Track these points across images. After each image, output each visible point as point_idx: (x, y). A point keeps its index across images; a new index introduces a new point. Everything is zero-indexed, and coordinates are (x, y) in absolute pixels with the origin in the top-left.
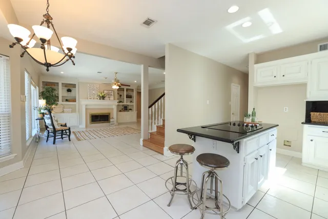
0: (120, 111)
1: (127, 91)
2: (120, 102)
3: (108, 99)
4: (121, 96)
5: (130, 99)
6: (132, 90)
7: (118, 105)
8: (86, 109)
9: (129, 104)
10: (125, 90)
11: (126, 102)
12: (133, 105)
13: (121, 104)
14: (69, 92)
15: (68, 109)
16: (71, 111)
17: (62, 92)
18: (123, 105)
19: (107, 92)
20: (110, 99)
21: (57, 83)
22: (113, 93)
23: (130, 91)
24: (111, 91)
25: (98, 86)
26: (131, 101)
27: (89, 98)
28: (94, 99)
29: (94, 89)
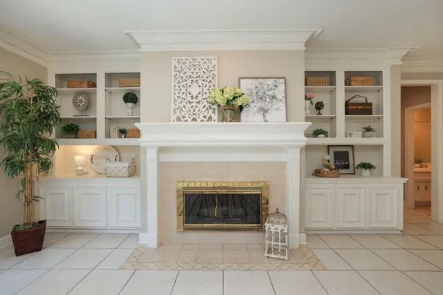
0: (318, 173)
1: (348, 82)
2: (317, 133)
3: (260, 117)
4: (319, 106)
5: (361, 121)
6: (376, 77)
7: (308, 148)
8: (162, 166)
9: (357, 140)
10: (340, 79)
11: (344, 132)
12: (379, 148)
13: (322, 140)
14: (130, 105)
15: (118, 164)
16: (125, 172)
17: (105, 104)
18: (329, 146)
19: (253, 87)
20: (268, 116)
21: (95, 75)
22: (282, 87)
23: (363, 83)
24: (270, 82)
25: (215, 62)
26: (368, 129)
27: (174, 117)
28: (194, 120)
29: (194, 75)
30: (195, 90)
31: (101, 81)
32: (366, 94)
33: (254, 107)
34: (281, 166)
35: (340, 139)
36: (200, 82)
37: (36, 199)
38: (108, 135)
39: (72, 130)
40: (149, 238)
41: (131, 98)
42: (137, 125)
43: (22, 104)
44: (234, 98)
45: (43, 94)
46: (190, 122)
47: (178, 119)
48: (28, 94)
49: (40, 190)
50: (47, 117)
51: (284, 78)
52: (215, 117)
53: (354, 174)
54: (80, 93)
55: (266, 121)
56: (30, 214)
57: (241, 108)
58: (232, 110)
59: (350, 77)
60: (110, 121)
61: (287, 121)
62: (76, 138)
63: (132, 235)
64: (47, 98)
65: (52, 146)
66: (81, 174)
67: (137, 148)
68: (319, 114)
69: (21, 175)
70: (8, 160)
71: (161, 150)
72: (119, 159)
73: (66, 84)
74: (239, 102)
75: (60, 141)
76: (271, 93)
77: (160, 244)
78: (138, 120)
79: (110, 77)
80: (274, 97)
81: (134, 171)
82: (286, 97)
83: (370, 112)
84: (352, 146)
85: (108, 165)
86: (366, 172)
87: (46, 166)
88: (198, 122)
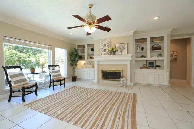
1: (151, 41)
3: (120, 53)
4: (142, 48)
6: (162, 38)
8: (98, 65)
9: (156, 58)
10: (149, 40)
11: (150, 56)
14: (92, 51)
15: (90, 65)
16: (91, 67)
17: (87, 52)
18: (147, 60)
19: (119, 46)
20: (122, 53)
21: (85, 45)
22: (126, 45)
23: (157, 40)
24: (123, 44)
25: (110, 41)
26: (160, 55)
27: (101, 54)
28: (105, 55)
29: (105, 44)
30: (105, 48)
31: (86, 46)
33: (119, 51)
34: (126, 65)
35: (149, 58)
36: (106, 46)
37: (75, 71)
38: (88, 59)
39: (81, 58)
40: (95, 81)
41: (92, 50)
42: (93, 56)
43: (73, 53)
44: (113, 49)
45: (76, 51)
46: (104, 55)
47: (102, 55)
48: (74, 51)
49: (76, 70)
50: (77, 55)
51: (127, 43)
52: (110, 54)
53: (155, 69)
54: (82, 49)
55: (122, 54)
56: (74, 74)
57: (115, 51)
58: (113, 52)
59: (152, 39)
60: (88, 55)
61: (127, 54)
62: (81, 59)
63: (92, 81)
64: (76, 52)
65: (77, 61)
66: (82, 67)
67: (93, 61)
68: (142, 51)
69: (73, 67)
70: (71, 64)
71: (98, 61)
72: (90, 64)
73: (79, 47)
74: (114, 50)
75: (79, 60)
76: (123, 47)
77: (98, 83)
78: (93, 55)
79: (88, 45)
80: (124, 48)
81: (93, 67)
82: (127, 48)
83: (160, 49)
84: (155, 60)
85: (88, 65)
87: (76, 65)
88: (106, 55)
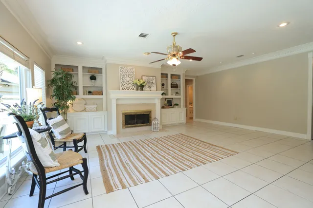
0: (163, 107)
1: (171, 78)
3: (149, 89)
4: (163, 85)
5: (175, 90)
6: (179, 77)
8: (117, 105)
9: (174, 96)
10: (169, 76)
11: (170, 94)
13: (165, 96)
14: (93, 81)
15: (92, 106)
16: (95, 109)
17: (83, 80)
18: (166, 98)
19: (146, 79)
21: (77, 67)
22: (155, 80)
23: (175, 78)
24: (151, 78)
25: (134, 70)
26: (177, 93)
27: (121, 88)
29: (127, 74)
30: (128, 79)
32: (176, 82)
33: (147, 86)
34: (154, 105)
35: (169, 96)
36: (129, 76)
38: (84, 94)
41: (93, 78)
46: (127, 90)
47: (123, 89)
51: (155, 77)
52: (135, 89)
53: (173, 107)
55: (151, 90)
57: (144, 86)
58: (141, 87)
59: (172, 76)
61: (156, 91)
67: (101, 99)
68: (163, 87)
71: (118, 99)
74: (144, 84)
76: (152, 81)
77: (118, 134)
80: (153, 83)
82: (156, 83)
83: (177, 87)
84: (172, 98)
86: (176, 106)
88: (130, 90)
